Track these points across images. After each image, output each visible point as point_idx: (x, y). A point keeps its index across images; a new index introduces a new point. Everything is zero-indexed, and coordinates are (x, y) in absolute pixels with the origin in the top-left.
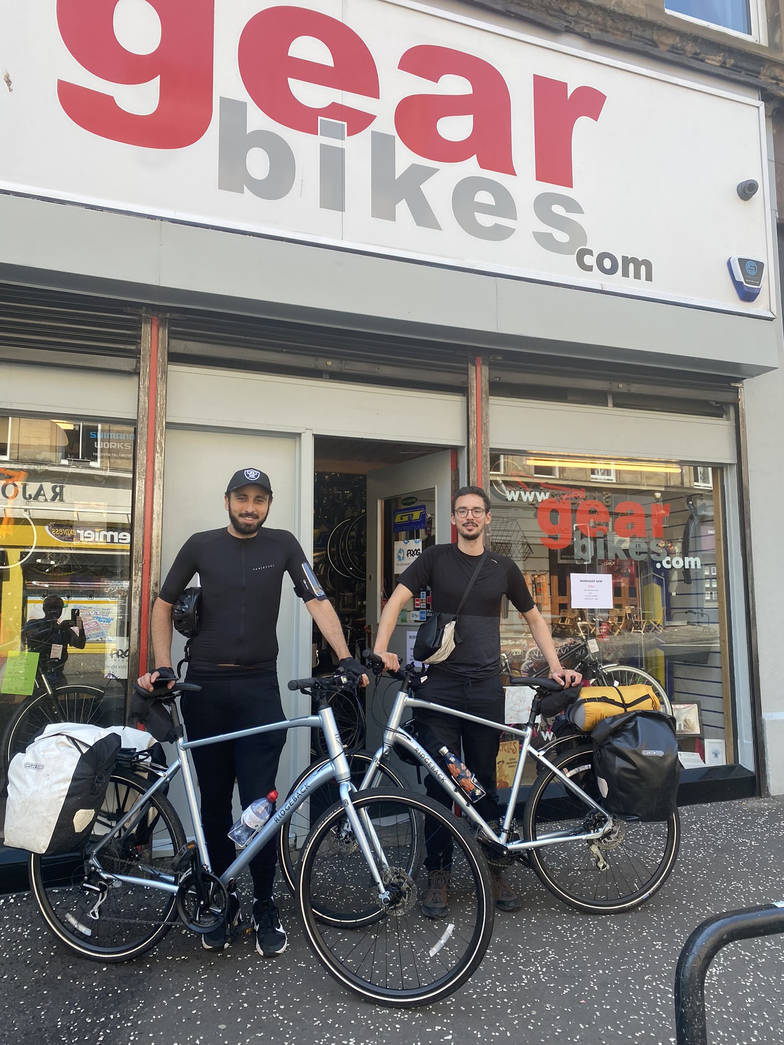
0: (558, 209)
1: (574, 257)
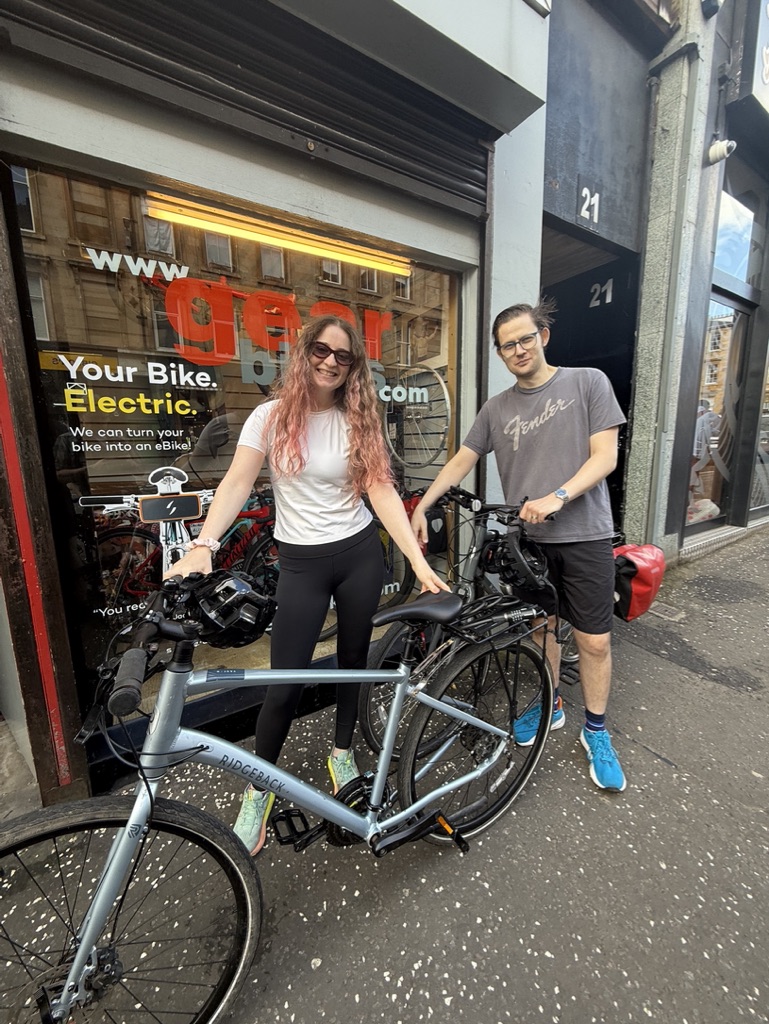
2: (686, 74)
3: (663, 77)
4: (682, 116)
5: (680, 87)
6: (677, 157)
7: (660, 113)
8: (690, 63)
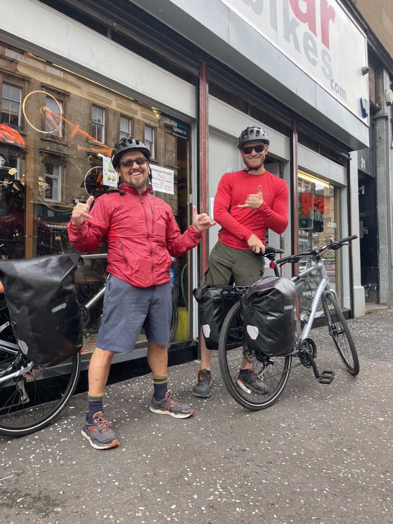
0: (326, 58)
1: (330, 82)
2: (385, 123)
3: (378, 122)
4: (385, 136)
5: (384, 126)
6: (385, 148)
7: (377, 133)
8: (386, 120)
